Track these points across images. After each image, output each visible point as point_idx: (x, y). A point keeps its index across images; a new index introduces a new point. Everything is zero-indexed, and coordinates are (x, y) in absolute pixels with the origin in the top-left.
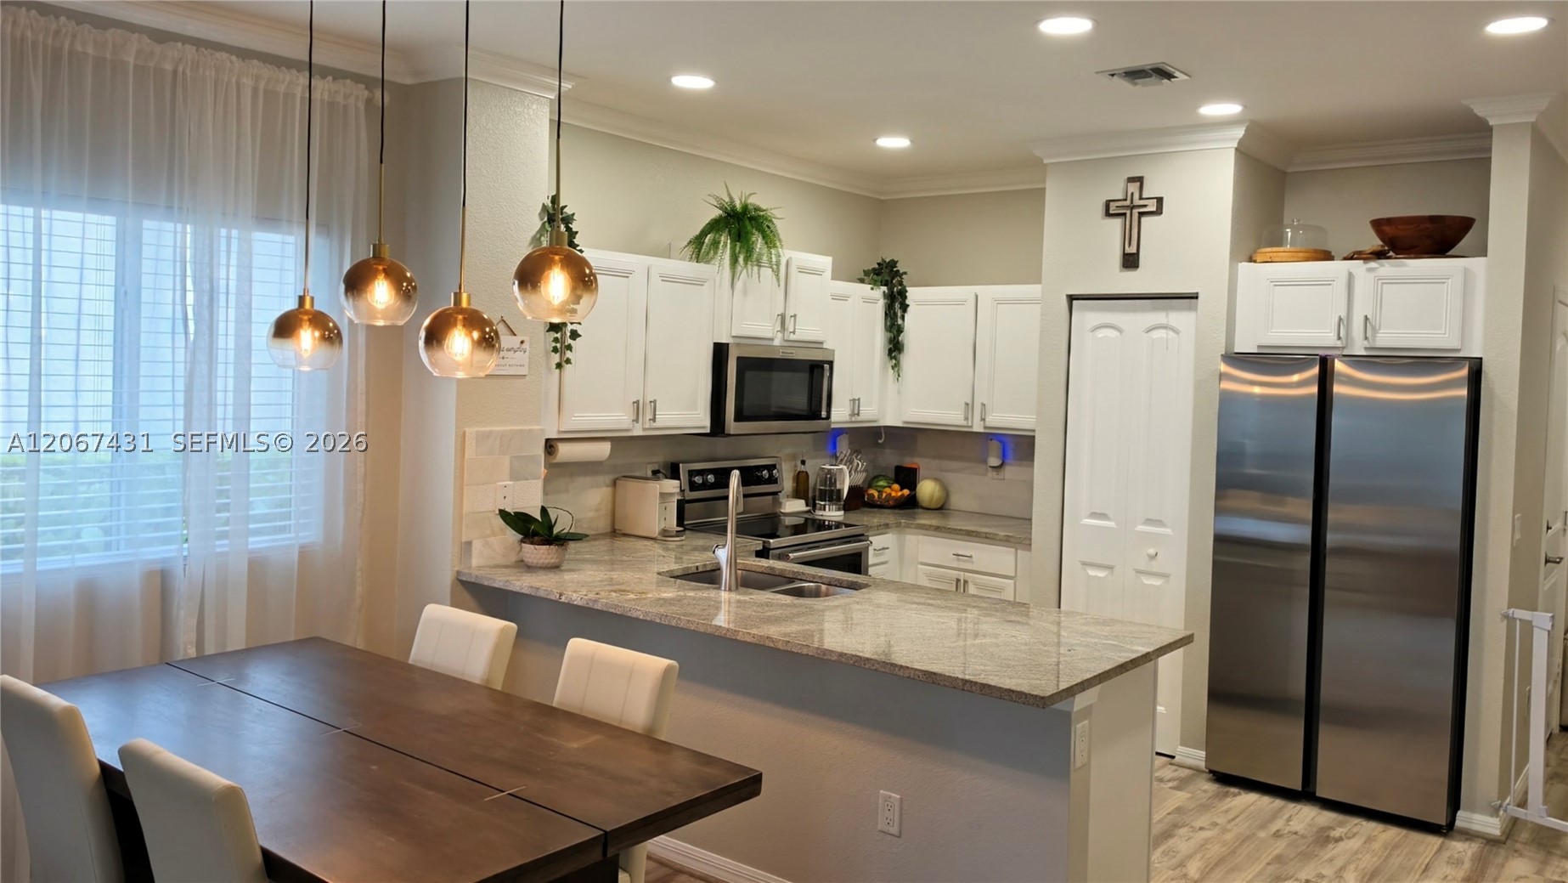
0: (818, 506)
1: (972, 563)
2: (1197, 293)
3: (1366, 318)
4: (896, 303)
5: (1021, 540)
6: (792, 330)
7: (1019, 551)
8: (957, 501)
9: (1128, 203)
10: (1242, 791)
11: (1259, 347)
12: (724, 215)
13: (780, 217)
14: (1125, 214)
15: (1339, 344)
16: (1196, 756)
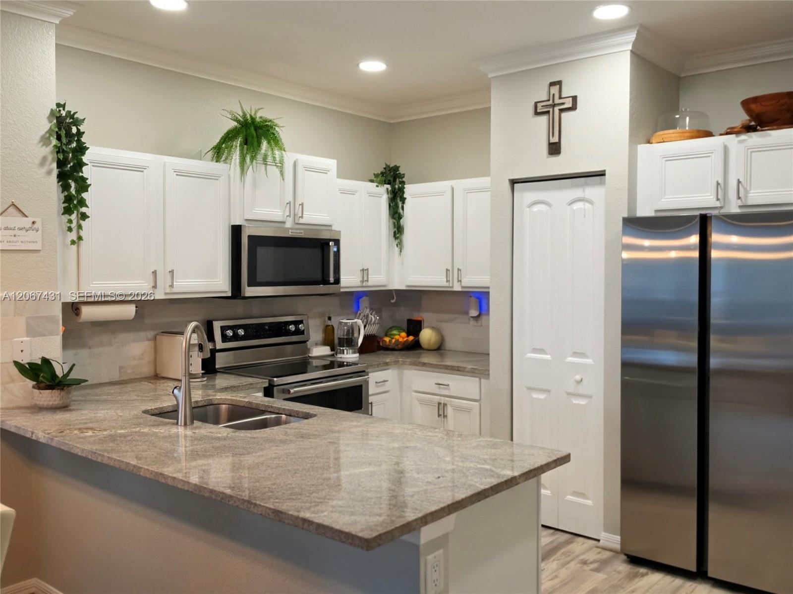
0: (339, 351)
1: (449, 389)
2: (605, 171)
3: (739, 182)
4: (397, 198)
5: (482, 373)
6: (301, 215)
7: (482, 380)
8: (450, 344)
9: (551, 102)
10: (649, 572)
11: (656, 211)
12: (239, 126)
13: (282, 125)
14: (548, 112)
15: (718, 204)
16: (614, 540)
